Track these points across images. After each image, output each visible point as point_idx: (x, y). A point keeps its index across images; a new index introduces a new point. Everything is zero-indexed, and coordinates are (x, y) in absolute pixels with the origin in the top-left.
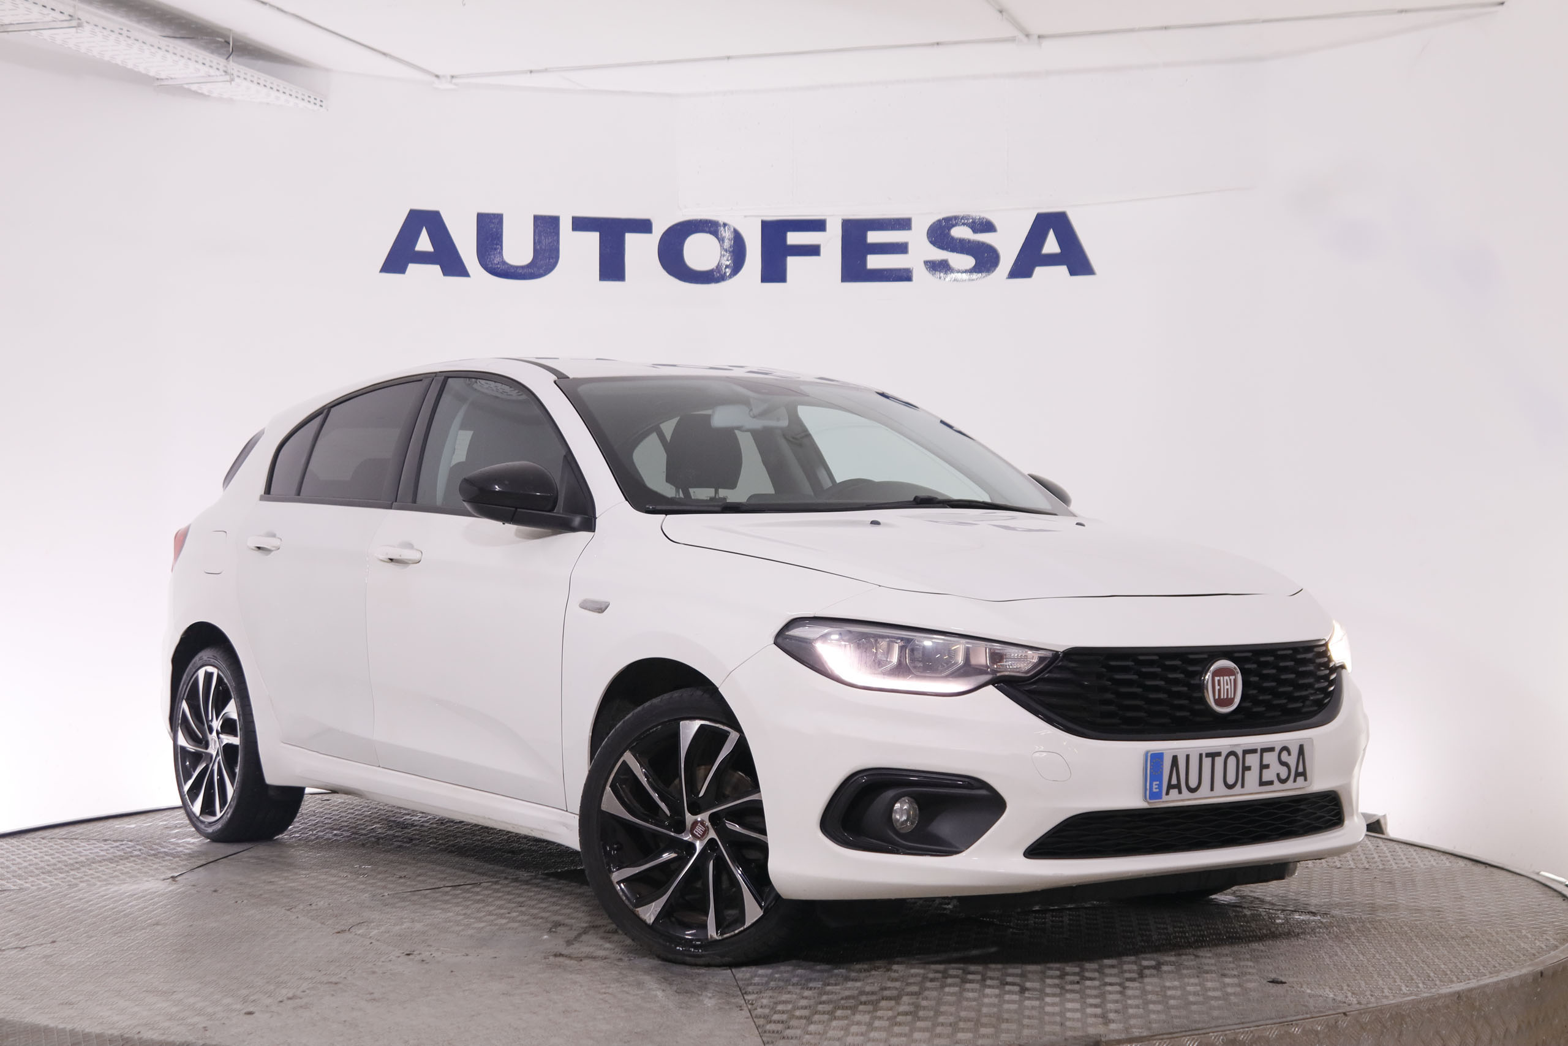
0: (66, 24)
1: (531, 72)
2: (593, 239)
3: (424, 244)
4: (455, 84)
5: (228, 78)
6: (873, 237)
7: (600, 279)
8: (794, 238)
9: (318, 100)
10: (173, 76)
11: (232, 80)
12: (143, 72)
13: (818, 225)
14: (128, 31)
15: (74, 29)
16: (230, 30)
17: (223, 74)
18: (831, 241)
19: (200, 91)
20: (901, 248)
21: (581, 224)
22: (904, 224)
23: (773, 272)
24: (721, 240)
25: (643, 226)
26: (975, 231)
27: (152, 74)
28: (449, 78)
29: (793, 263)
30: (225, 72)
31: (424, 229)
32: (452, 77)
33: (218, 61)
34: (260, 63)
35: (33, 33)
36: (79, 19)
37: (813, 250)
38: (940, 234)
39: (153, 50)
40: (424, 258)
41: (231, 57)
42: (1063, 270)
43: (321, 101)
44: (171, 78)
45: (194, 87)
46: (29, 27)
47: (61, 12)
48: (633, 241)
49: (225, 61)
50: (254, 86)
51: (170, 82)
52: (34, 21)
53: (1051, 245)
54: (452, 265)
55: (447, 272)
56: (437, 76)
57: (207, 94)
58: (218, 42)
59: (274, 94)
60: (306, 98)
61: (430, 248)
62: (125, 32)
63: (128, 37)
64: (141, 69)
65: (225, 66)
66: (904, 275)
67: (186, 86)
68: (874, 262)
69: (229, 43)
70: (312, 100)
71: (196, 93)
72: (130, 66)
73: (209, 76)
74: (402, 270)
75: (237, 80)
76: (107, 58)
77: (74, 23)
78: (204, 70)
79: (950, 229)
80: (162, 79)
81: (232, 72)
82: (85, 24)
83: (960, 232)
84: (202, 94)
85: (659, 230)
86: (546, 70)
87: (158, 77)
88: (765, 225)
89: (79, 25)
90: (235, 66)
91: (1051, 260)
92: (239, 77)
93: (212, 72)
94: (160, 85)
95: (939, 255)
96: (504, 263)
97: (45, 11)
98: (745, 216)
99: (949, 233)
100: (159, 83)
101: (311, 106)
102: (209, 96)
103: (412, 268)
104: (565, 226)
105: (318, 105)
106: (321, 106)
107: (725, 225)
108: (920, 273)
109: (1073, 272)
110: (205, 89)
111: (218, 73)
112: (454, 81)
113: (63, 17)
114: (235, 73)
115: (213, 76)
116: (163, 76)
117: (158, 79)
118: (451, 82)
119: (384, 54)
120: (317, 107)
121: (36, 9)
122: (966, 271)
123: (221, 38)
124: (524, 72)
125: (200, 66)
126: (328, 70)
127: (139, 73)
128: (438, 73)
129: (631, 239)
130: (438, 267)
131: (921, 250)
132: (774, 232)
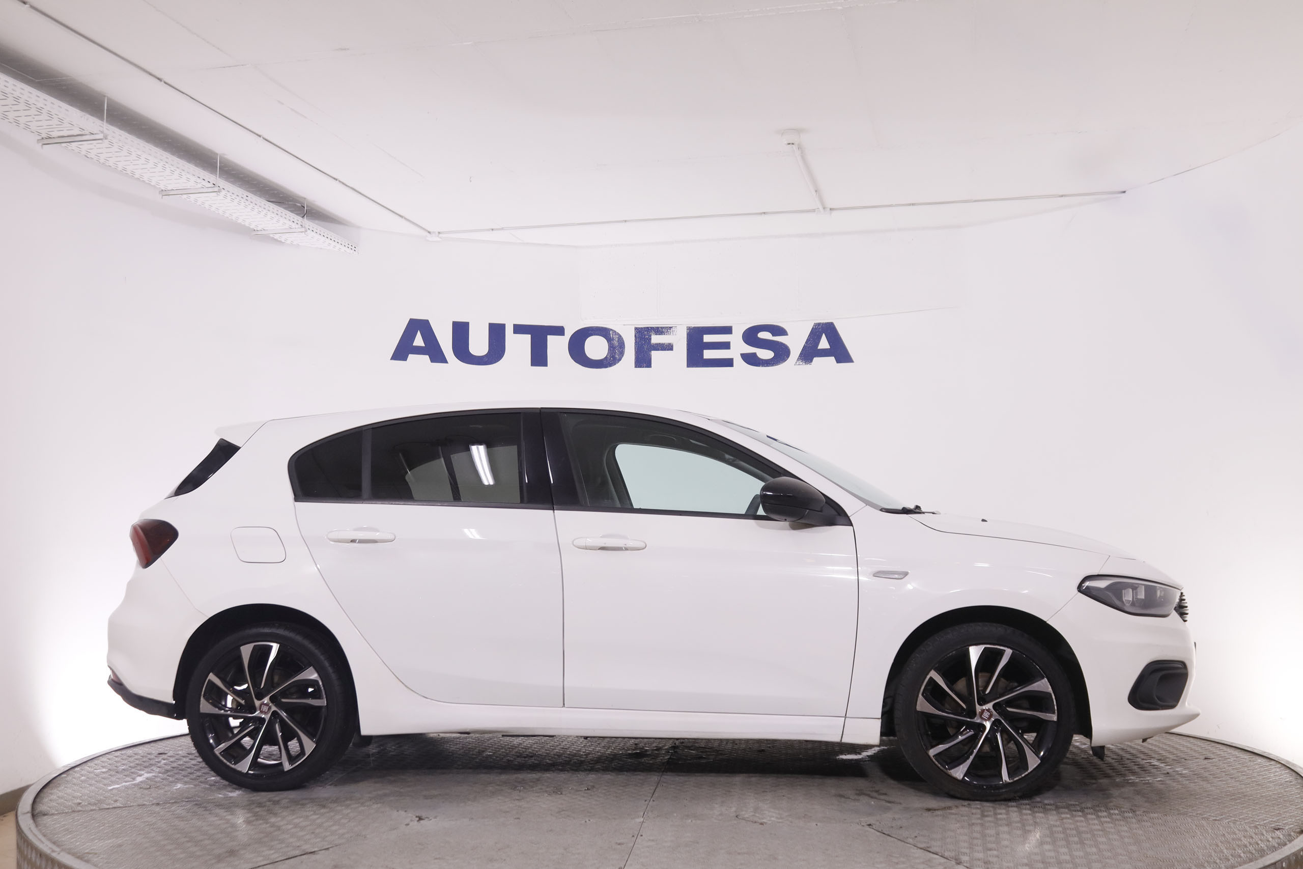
0: (212, 190)
1: (492, 230)
2: (527, 339)
3: (419, 341)
4: (441, 238)
5: (303, 230)
6: (707, 338)
7: (532, 365)
8: (656, 339)
9: (354, 246)
11: (305, 231)
12: (247, 225)
13: (671, 331)
15: (215, 194)
16: (305, 199)
17: (300, 227)
18: (680, 341)
19: (279, 239)
20: (726, 346)
21: (519, 329)
22: (727, 330)
23: (643, 360)
24: (609, 340)
25: (559, 331)
26: (774, 335)
27: (253, 227)
28: (437, 234)
29: (654, 354)
30: (302, 226)
31: (419, 331)
32: (439, 233)
33: (298, 219)
35: (185, 196)
36: (219, 187)
37: (669, 347)
39: (260, 210)
40: (418, 351)
41: (305, 217)
42: (832, 360)
43: (356, 247)
44: (264, 230)
45: (276, 237)
46: (186, 192)
47: (209, 182)
48: (552, 340)
49: (302, 219)
50: (317, 236)
51: (263, 232)
52: (189, 187)
53: (824, 344)
54: (437, 356)
55: (433, 360)
56: (429, 232)
57: (283, 241)
58: (299, 207)
59: (328, 241)
60: (346, 245)
61: (423, 345)
62: (245, 197)
64: (246, 223)
65: (301, 222)
66: (728, 363)
67: (271, 236)
68: (708, 354)
69: (304, 207)
70: (350, 246)
71: (276, 240)
73: (291, 228)
74: (404, 358)
75: (308, 231)
77: (216, 189)
78: (288, 224)
79: (757, 333)
80: (258, 230)
81: (305, 226)
82: (222, 191)
83: (764, 335)
85: (569, 333)
86: (502, 229)
87: (256, 229)
88: (637, 330)
89: (219, 191)
90: (307, 222)
91: (824, 353)
92: (309, 229)
93: (294, 225)
94: (256, 235)
95: (750, 350)
96: (470, 354)
98: (624, 325)
100: (256, 233)
101: (349, 250)
102: (284, 243)
103: (411, 356)
104: (509, 330)
106: (355, 251)
107: (611, 330)
108: (739, 362)
109: (838, 361)
111: (297, 226)
112: (440, 235)
113: (209, 186)
114: (307, 227)
115: (294, 229)
116: (259, 228)
117: (256, 231)
118: (438, 236)
120: (352, 251)
121: (193, 179)
122: (768, 361)
123: (300, 204)
124: (488, 230)
125: (286, 221)
126: (358, 227)
127: (244, 226)
128: (429, 230)
129: (550, 339)
130: (428, 356)
131: (738, 347)
132: (643, 335)
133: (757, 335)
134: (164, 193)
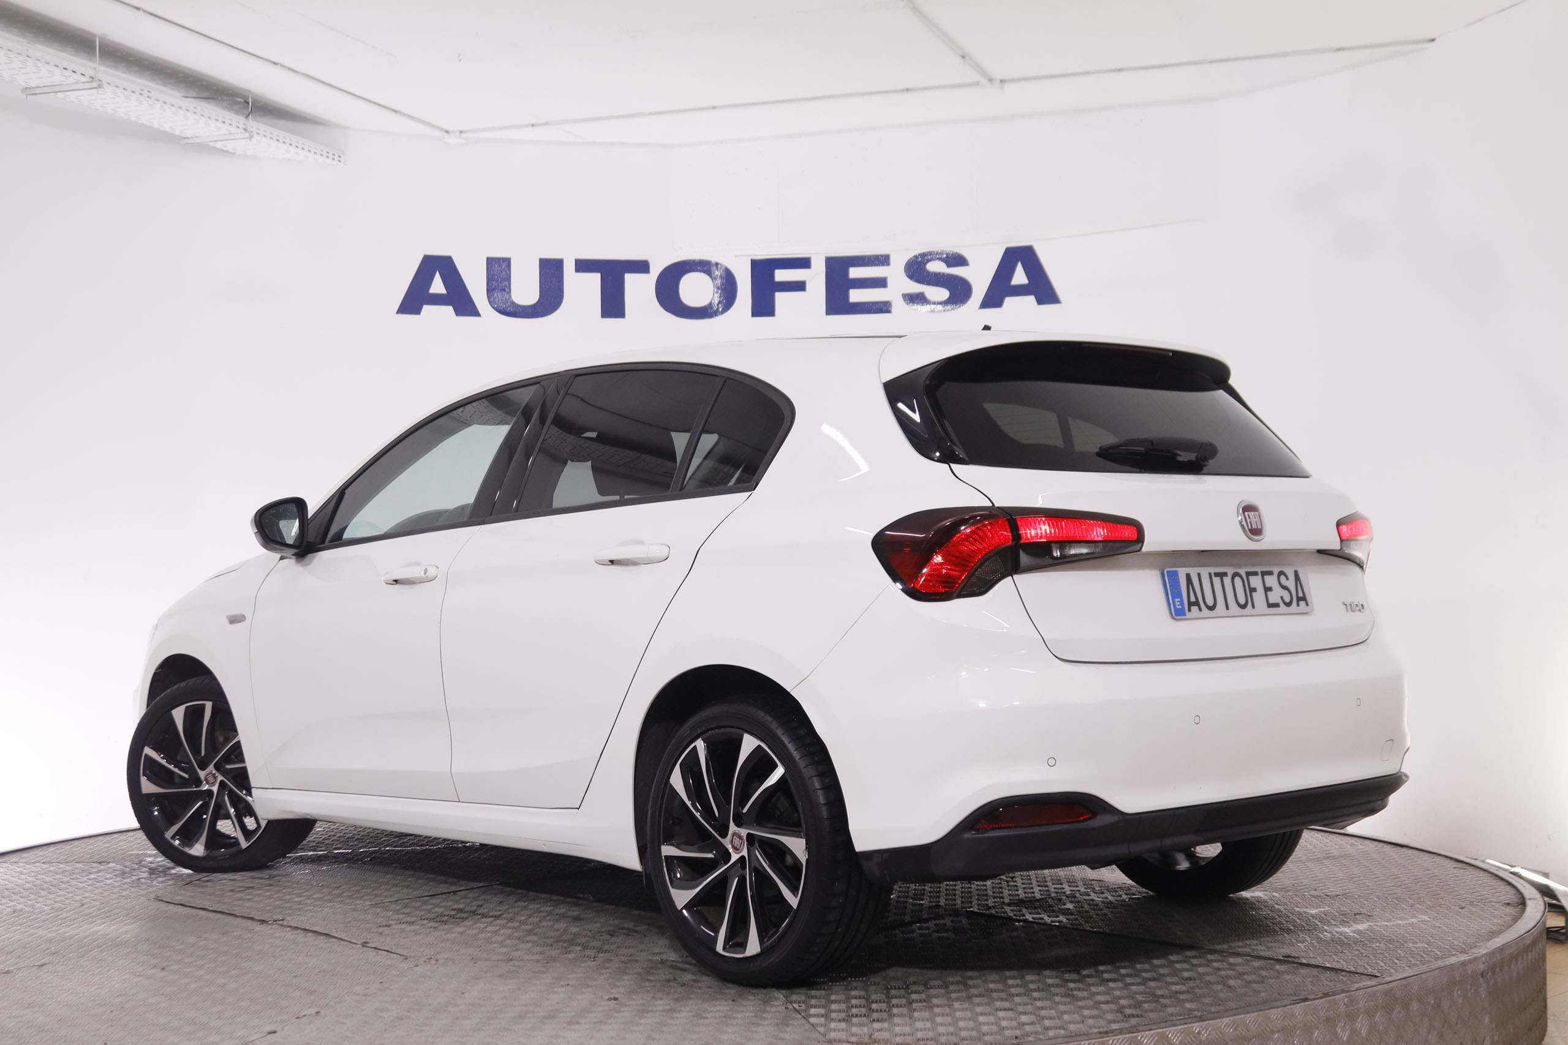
0: (87, 86)
1: (533, 125)
2: (595, 279)
3: (438, 286)
4: (464, 139)
5: (247, 135)
6: (855, 273)
7: (602, 317)
8: (782, 275)
9: (336, 155)
10: (198, 135)
11: (251, 137)
12: (169, 131)
13: (803, 263)
14: (149, 91)
15: (95, 90)
16: (249, 91)
17: (243, 131)
18: (816, 278)
19: (225, 149)
20: (881, 283)
21: (583, 266)
22: (882, 260)
23: (763, 307)
24: (713, 279)
25: (642, 267)
26: (949, 265)
27: (177, 132)
28: (458, 133)
29: (780, 297)
30: (245, 130)
31: (438, 272)
32: (461, 132)
33: (239, 120)
34: (282, 122)
35: (60, 95)
36: (100, 80)
37: (799, 286)
38: (916, 269)
39: (174, 109)
40: (437, 300)
41: (250, 116)
42: (1031, 299)
43: (339, 156)
44: (197, 137)
45: (219, 145)
46: (54, 89)
47: (82, 74)
48: (631, 280)
49: (245, 119)
50: (273, 143)
51: (195, 141)
52: (59, 83)
53: (1020, 277)
54: (465, 307)
55: (459, 312)
56: (447, 132)
57: (232, 151)
58: (240, 103)
59: (293, 150)
60: (325, 154)
61: (443, 291)
62: (145, 93)
63: (148, 97)
64: (166, 128)
65: (245, 124)
66: (883, 308)
67: (211, 144)
68: (856, 296)
69: (248, 103)
70: (330, 155)
71: (221, 151)
72: (156, 126)
73: (231, 134)
74: (417, 311)
75: (256, 137)
76: (133, 118)
77: (95, 84)
78: (224, 128)
79: (925, 264)
80: (188, 138)
81: (252, 129)
82: (106, 85)
83: (936, 267)
84: (227, 152)
85: (656, 270)
86: (546, 124)
87: (184, 136)
88: (755, 264)
89: (100, 86)
90: (253, 124)
91: (1020, 291)
92: (258, 134)
93: (233, 130)
94: (187, 144)
95: (916, 288)
96: (513, 303)
97: (66, 73)
98: (736, 256)
99: (925, 268)
100: (185, 142)
101: (329, 161)
102: (234, 153)
103: (425, 308)
104: (569, 268)
105: (336, 160)
106: (339, 161)
107: (717, 264)
108: (898, 304)
109: (1040, 301)
110: (229, 146)
111: (238, 131)
112: (463, 135)
113: (84, 79)
114: (255, 130)
115: (234, 134)
116: (188, 134)
117: (184, 138)
118: (460, 137)
119: (395, 111)
120: (335, 163)
121: (58, 72)
122: (940, 303)
123: (241, 98)
124: (527, 126)
125: (220, 124)
126: (345, 128)
127: (165, 132)
128: (448, 129)
129: (630, 279)
130: (451, 308)
131: (899, 284)
132: (763, 270)
133: (925, 267)
134: (29, 91)
